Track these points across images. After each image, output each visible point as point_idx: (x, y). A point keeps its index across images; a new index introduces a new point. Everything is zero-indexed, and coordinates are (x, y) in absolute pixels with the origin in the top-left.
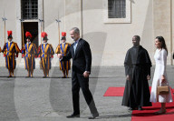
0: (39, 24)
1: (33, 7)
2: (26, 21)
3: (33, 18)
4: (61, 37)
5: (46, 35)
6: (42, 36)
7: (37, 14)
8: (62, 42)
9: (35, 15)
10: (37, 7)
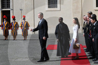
0: (11, 11)
1: (7, 2)
2: (3, 10)
3: (7, 8)
4: (23, 18)
5: (15, 17)
6: (12, 17)
7: (9, 6)
8: (23, 21)
9: (8, 6)
10: (9, 2)
